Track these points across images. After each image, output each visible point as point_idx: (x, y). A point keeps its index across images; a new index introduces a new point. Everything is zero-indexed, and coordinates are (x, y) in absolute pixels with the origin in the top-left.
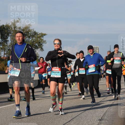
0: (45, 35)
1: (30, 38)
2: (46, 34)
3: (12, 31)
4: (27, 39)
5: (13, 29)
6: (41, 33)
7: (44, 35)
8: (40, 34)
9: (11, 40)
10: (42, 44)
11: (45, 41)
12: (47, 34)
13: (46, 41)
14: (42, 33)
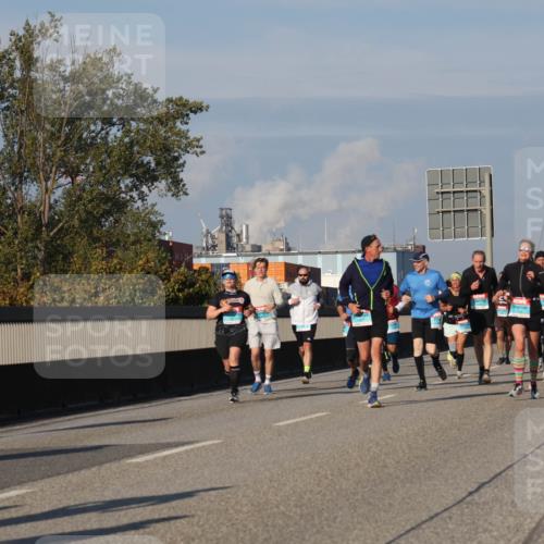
0: (198, 108)
1: (114, 125)
2: (204, 105)
3: (12, 86)
4: (92, 127)
5: (18, 74)
6: (175, 96)
7: (195, 112)
8: (170, 101)
9: (6, 136)
10: (177, 159)
11: (198, 140)
12: (208, 107)
13: (201, 143)
14: (185, 98)
